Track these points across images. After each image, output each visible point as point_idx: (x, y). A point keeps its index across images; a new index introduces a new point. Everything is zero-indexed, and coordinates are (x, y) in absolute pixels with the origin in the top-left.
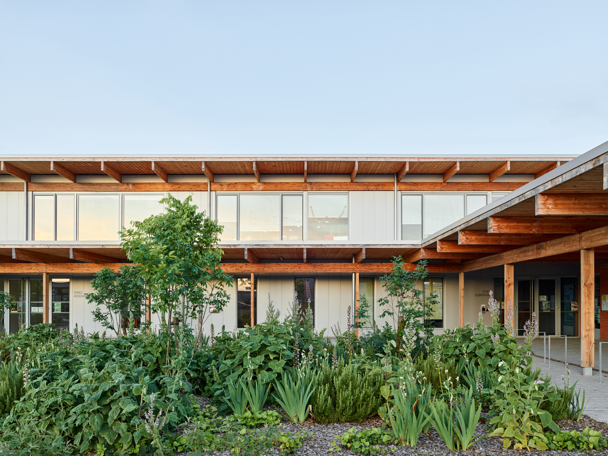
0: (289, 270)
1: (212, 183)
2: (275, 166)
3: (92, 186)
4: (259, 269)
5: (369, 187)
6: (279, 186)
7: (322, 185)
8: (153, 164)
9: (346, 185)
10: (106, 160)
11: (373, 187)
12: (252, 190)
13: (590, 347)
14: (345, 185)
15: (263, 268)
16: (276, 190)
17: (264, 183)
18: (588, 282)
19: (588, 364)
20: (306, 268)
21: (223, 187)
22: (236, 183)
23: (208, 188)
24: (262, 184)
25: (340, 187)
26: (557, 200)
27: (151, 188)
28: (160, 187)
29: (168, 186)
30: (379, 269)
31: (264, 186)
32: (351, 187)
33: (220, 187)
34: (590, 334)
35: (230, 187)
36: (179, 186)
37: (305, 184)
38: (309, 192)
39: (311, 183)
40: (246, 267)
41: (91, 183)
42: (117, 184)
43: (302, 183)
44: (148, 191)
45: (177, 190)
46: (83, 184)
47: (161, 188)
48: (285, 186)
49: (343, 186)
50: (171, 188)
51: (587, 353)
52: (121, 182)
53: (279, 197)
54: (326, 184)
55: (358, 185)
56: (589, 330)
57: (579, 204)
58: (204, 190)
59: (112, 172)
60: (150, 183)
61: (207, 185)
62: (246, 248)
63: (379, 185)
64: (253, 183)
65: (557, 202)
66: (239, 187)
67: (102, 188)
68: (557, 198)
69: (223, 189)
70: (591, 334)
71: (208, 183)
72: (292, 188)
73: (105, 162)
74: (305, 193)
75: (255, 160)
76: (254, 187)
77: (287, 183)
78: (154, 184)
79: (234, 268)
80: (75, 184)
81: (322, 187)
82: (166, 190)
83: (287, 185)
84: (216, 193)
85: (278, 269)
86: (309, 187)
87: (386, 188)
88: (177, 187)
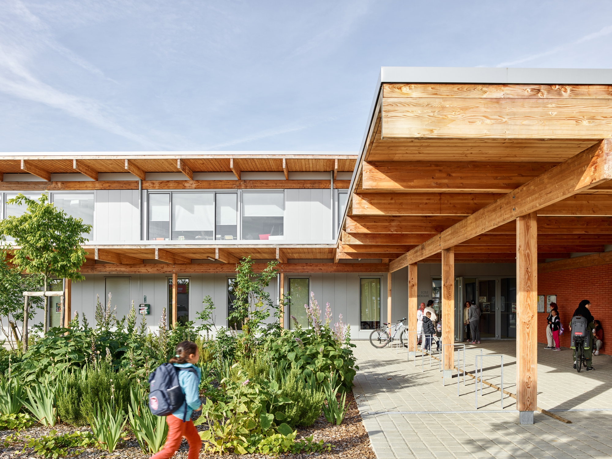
0: (211, 270)
1: (143, 182)
2: (203, 164)
3: (19, 185)
4: (181, 269)
5: (305, 185)
6: (212, 184)
7: (256, 183)
8: (75, 163)
9: (282, 183)
10: (26, 158)
11: (309, 185)
12: (184, 188)
13: (450, 350)
14: (280, 183)
15: (184, 268)
16: (209, 188)
17: (197, 181)
18: (448, 284)
19: (447, 367)
20: (229, 268)
21: (154, 185)
22: (168, 181)
23: (138, 187)
24: (194, 182)
25: (275, 185)
26: (372, 199)
27: (80, 186)
28: (89, 185)
29: (97, 185)
30: (304, 269)
31: (197, 184)
32: (286, 185)
33: (152, 185)
34: (449, 336)
35: (162, 185)
36: (109, 184)
37: (239, 182)
38: (243, 190)
39: (245, 181)
40: (168, 267)
41: (18, 182)
42: (46, 183)
43: (236, 181)
44: (77, 189)
45: (108, 188)
46: (10, 183)
47: (91, 186)
48: (218, 184)
49: (278, 184)
50: (101, 186)
51: (447, 355)
52: (50, 181)
53: (212, 195)
54: (261, 181)
55: (294, 183)
56: (449, 332)
57: (395, 203)
58: (135, 188)
59: (36, 170)
60: (79, 182)
61: (138, 184)
62: (157, 248)
63: (316, 183)
64: (186, 181)
65: (372, 201)
66: (171, 185)
67: (30, 186)
68: (373, 198)
69: (155, 187)
70: (451, 337)
71: (138, 181)
72: (225, 186)
73: (25, 161)
74: (239, 191)
75: (180, 158)
76: (186, 185)
77: (221, 181)
78: (84, 182)
79: (155, 269)
80: (2, 183)
81: (257, 185)
82: (96, 189)
83: (220, 183)
84: (147, 192)
85: (200, 269)
86: (243, 185)
87: (322, 186)
88: (107, 185)
